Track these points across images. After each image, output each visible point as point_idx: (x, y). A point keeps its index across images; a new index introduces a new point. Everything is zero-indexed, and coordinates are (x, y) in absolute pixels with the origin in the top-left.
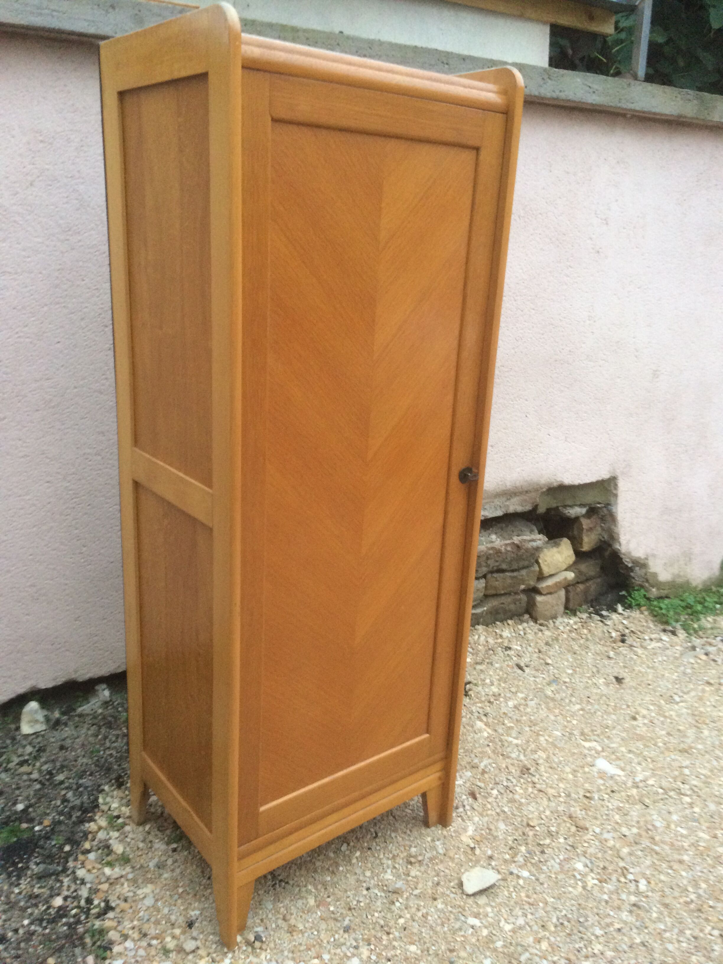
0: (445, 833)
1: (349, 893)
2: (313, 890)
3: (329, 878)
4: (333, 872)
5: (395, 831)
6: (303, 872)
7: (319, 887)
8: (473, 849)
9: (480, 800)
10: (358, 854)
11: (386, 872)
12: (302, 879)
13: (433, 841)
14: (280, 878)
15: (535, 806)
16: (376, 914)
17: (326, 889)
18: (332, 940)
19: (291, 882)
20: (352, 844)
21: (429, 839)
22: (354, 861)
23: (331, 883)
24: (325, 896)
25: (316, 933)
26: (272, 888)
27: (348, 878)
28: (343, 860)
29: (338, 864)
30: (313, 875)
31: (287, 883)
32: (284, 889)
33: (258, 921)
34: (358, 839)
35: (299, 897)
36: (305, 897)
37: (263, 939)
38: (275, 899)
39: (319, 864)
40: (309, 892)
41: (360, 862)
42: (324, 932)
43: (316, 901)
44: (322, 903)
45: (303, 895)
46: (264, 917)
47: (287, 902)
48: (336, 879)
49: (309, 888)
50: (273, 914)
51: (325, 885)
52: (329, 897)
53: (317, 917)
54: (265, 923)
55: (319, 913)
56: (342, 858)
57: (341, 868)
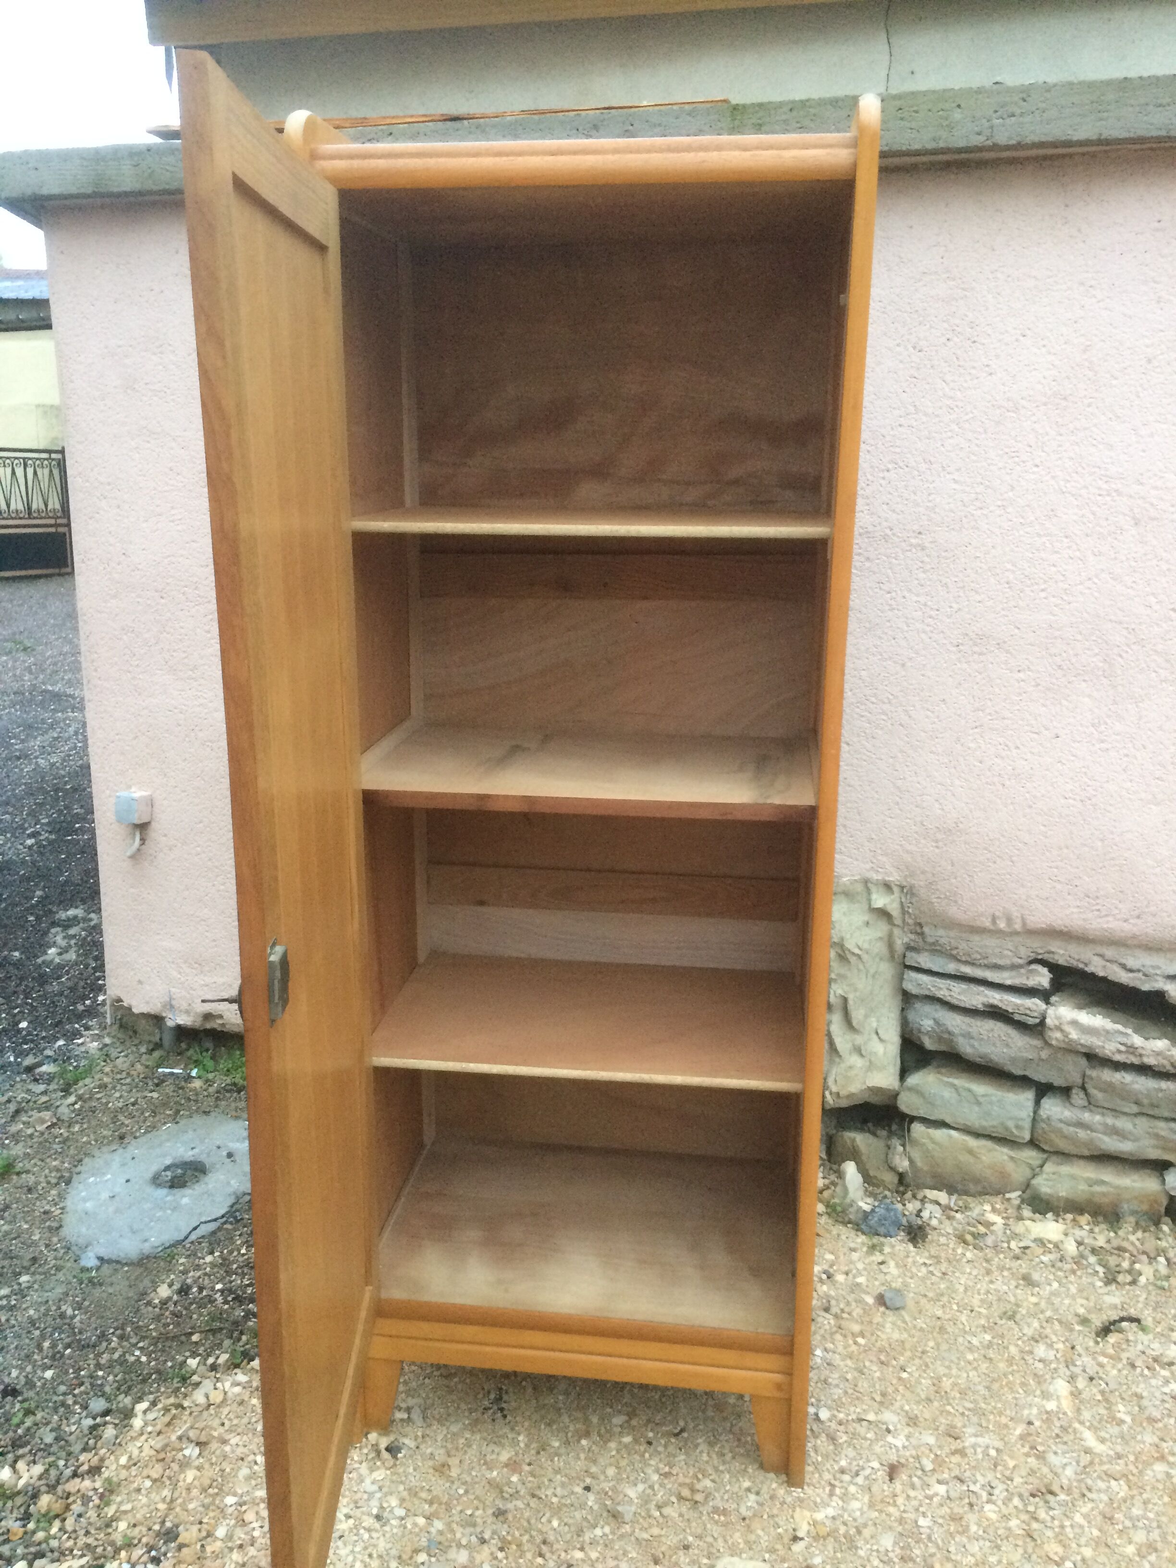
0: (781, 1492)
1: (559, 1477)
2: (522, 1445)
3: (556, 1444)
4: (567, 1443)
5: (711, 1444)
6: (536, 1417)
7: (534, 1445)
8: (795, 1539)
9: (898, 1486)
10: (627, 1439)
11: (636, 1485)
12: (526, 1424)
13: (748, 1490)
14: (504, 1405)
15: (986, 1550)
16: (555, 1523)
17: (538, 1453)
18: (469, 1512)
19: (509, 1418)
20: (634, 1422)
21: (747, 1484)
22: (613, 1445)
23: (552, 1450)
24: (527, 1461)
25: (461, 1491)
26: (481, 1409)
27: (579, 1459)
28: (599, 1435)
29: (587, 1434)
30: (543, 1427)
31: (505, 1417)
32: (493, 1420)
33: (420, 1434)
34: (649, 1421)
35: (497, 1441)
36: (503, 1446)
37: (400, 1455)
38: (470, 1424)
39: (566, 1419)
40: (515, 1443)
41: (618, 1451)
42: (472, 1497)
43: (510, 1459)
44: (513, 1465)
45: (505, 1441)
46: (432, 1434)
47: (478, 1437)
48: (563, 1450)
49: (521, 1438)
50: (445, 1439)
51: (543, 1448)
52: (530, 1464)
53: (488, 1476)
54: (424, 1442)
55: (495, 1473)
56: (603, 1431)
57: (584, 1442)
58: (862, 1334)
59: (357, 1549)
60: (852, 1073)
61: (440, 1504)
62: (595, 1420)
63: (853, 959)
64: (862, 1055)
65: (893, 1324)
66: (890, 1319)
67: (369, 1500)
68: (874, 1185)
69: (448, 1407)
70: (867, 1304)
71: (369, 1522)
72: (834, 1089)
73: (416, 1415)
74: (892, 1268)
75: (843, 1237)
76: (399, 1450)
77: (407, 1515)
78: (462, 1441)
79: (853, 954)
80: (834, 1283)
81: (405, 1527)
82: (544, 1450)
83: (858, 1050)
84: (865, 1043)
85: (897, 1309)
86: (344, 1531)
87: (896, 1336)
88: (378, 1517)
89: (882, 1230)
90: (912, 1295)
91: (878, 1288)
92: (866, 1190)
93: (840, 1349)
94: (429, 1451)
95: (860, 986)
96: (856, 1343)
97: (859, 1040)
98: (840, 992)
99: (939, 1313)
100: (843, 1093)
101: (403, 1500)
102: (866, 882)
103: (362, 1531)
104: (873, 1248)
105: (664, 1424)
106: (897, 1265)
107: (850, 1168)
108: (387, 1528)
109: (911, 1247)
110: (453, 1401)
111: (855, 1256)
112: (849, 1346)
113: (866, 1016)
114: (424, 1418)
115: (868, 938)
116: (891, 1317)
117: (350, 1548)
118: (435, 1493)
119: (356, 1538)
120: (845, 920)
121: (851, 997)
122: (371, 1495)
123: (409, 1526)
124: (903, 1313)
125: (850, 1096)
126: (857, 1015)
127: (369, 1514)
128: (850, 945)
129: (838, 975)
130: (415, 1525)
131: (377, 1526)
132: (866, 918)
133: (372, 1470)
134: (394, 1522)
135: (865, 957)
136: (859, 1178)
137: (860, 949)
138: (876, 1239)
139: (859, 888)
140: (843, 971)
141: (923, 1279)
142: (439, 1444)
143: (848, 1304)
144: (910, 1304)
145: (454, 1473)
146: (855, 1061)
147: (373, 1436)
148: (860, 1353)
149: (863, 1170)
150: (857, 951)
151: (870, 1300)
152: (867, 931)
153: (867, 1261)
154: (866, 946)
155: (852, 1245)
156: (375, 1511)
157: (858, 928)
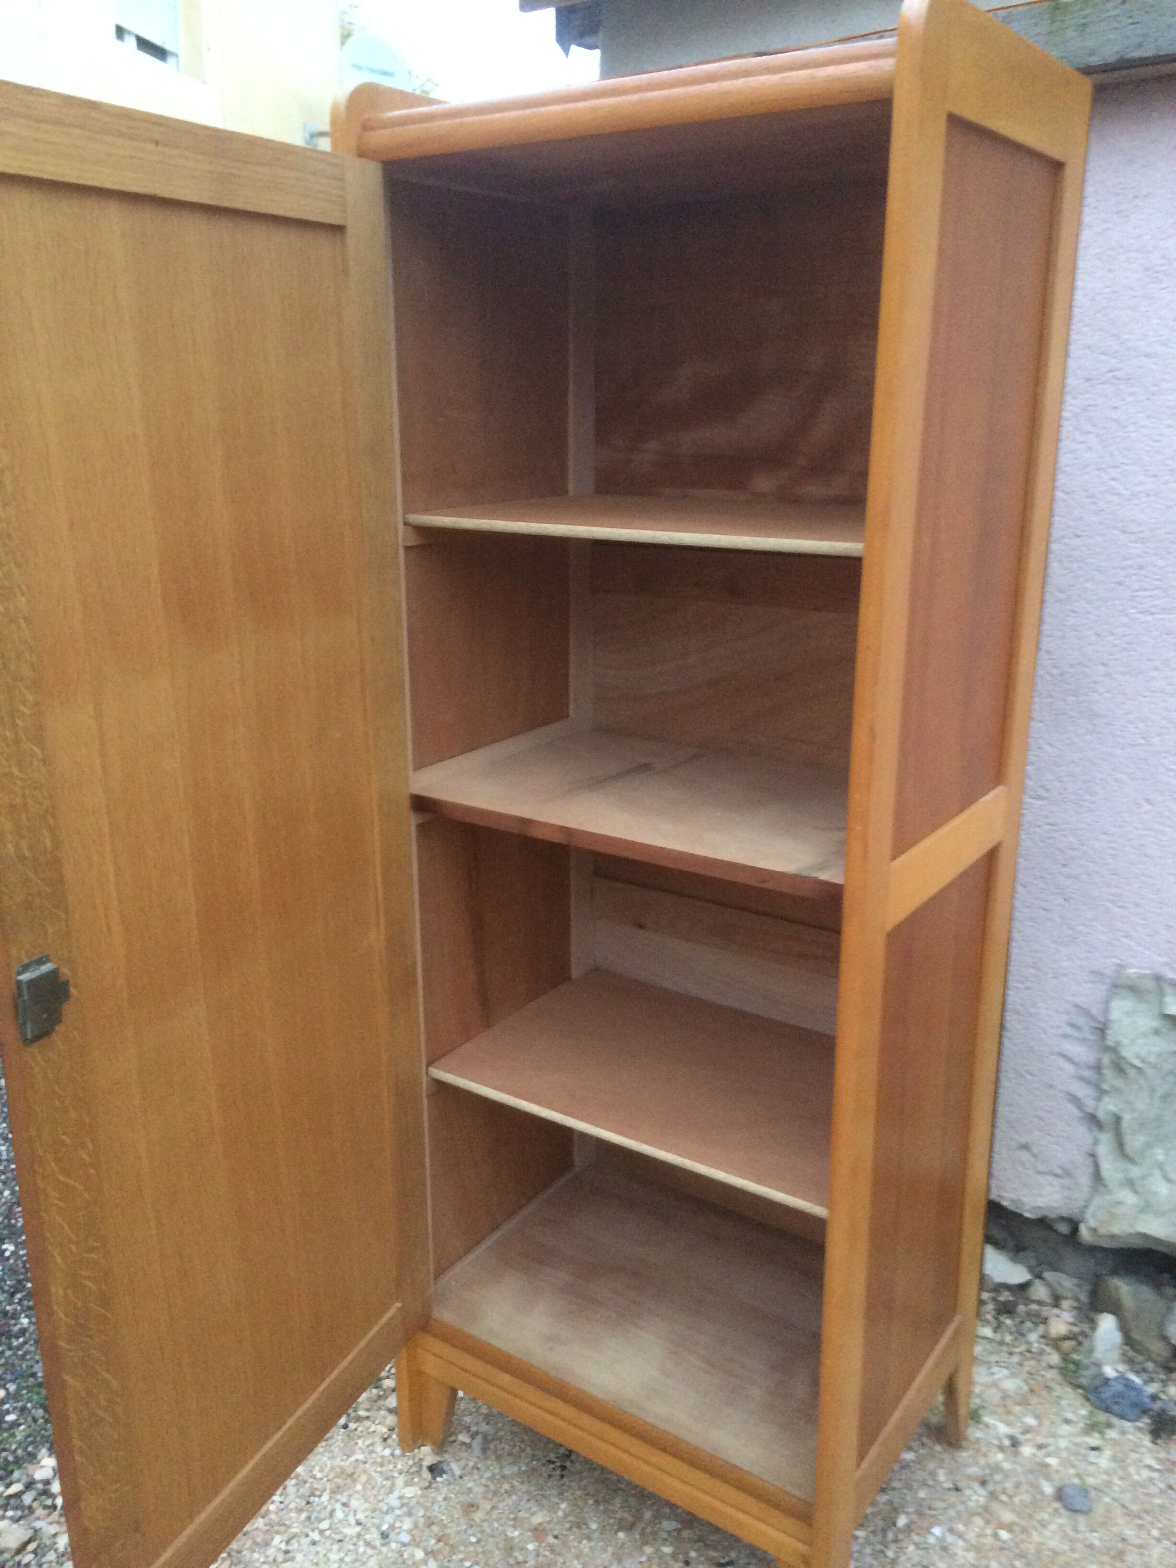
2: (560, 1514)
3: (594, 1526)
4: (603, 1529)
6: (591, 1489)
7: (572, 1518)
10: (667, 1550)
12: (578, 1493)
14: (568, 1464)
17: (571, 1528)
19: (565, 1480)
20: (686, 1534)
22: (648, 1550)
23: (586, 1531)
24: (556, 1533)
25: (473, 1540)
26: (544, 1461)
27: (606, 1551)
28: (643, 1534)
29: (629, 1528)
30: (591, 1502)
31: (562, 1476)
32: (550, 1476)
33: (471, 1464)
34: (700, 1540)
35: (540, 1499)
36: (541, 1506)
37: (439, 1479)
38: (525, 1472)
39: (617, 1502)
40: (554, 1508)
41: (649, 1559)
42: (480, 1550)
43: (541, 1524)
44: (538, 1532)
45: (545, 1502)
46: (483, 1469)
47: (525, 1488)
48: (596, 1535)
49: (563, 1506)
50: (492, 1478)
51: (580, 1524)
52: (556, 1537)
53: (510, 1534)
54: (471, 1474)
55: (516, 1533)
56: (649, 1530)
57: (621, 1535)
58: (1009, 1528)
59: (347, 1559)
60: (1119, 1210)
61: (446, 1544)
62: (648, 1515)
63: (1132, 1072)
64: (1136, 1192)
65: (1061, 1526)
66: (1060, 1521)
67: (387, 1513)
68: (1137, 1351)
69: (515, 1446)
70: (1042, 1492)
71: (373, 1536)
72: (1092, 1223)
73: (477, 1443)
74: (1104, 1460)
75: (1064, 1402)
76: (442, 1472)
77: (409, 1544)
78: (506, 1486)
79: (1135, 1067)
80: (1016, 1454)
81: (402, 1556)
82: (579, 1527)
83: (1130, 1183)
84: (1144, 1178)
85: (1076, 1511)
86: (346, 1536)
87: (1053, 1544)
88: (384, 1536)
89: (1116, 1408)
90: (1107, 1500)
91: (1070, 1477)
92: (1124, 1354)
93: (971, 1536)
94: (470, 1485)
95: (1140, 1106)
96: (996, 1536)
97: (1135, 1172)
98: (1111, 1108)
99: (1129, 1533)
100: (1102, 1231)
101: (416, 1526)
102: (1158, 979)
103: (361, 1543)
104: (1092, 1427)
105: (715, 1548)
106: (1114, 1459)
107: (1107, 1324)
108: (384, 1549)
109: (1146, 1440)
110: (523, 1441)
111: (1067, 1429)
112: (985, 1536)
113: (1148, 1145)
114: (484, 1450)
115: (1155, 1049)
116: (1064, 1519)
117: (342, 1555)
118: (448, 1531)
119: (352, 1547)
120: (1126, 1021)
121: (1127, 1117)
122: (391, 1509)
123: (406, 1556)
124: (1081, 1519)
125: (1113, 1237)
126: (1135, 1142)
127: (378, 1527)
128: (1128, 1053)
129: (1112, 1087)
130: (413, 1556)
131: (378, 1543)
132: (1156, 1023)
133: (407, 1484)
134: (393, 1545)
135: (1150, 1072)
136: (1117, 1337)
137: (1143, 1061)
138: (1102, 1417)
139: (1150, 985)
140: (1118, 1082)
141: (1136, 1485)
142: (483, 1481)
143: (1017, 1486)
144: (1099, 1509)
145: (478, 1516)
146: (1128, 1198)
147: (426, 1450)
148: (991, 1550)
149: (1124, 1328)
150: (1137, 1063)
151: (1048, 1489)
152: (1155, 1039)
153: (1078, 1440)
154: (1152, 1059)
155: (1070, 1416)
156: (384, 1527)
157: (1144, 1035)
